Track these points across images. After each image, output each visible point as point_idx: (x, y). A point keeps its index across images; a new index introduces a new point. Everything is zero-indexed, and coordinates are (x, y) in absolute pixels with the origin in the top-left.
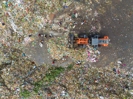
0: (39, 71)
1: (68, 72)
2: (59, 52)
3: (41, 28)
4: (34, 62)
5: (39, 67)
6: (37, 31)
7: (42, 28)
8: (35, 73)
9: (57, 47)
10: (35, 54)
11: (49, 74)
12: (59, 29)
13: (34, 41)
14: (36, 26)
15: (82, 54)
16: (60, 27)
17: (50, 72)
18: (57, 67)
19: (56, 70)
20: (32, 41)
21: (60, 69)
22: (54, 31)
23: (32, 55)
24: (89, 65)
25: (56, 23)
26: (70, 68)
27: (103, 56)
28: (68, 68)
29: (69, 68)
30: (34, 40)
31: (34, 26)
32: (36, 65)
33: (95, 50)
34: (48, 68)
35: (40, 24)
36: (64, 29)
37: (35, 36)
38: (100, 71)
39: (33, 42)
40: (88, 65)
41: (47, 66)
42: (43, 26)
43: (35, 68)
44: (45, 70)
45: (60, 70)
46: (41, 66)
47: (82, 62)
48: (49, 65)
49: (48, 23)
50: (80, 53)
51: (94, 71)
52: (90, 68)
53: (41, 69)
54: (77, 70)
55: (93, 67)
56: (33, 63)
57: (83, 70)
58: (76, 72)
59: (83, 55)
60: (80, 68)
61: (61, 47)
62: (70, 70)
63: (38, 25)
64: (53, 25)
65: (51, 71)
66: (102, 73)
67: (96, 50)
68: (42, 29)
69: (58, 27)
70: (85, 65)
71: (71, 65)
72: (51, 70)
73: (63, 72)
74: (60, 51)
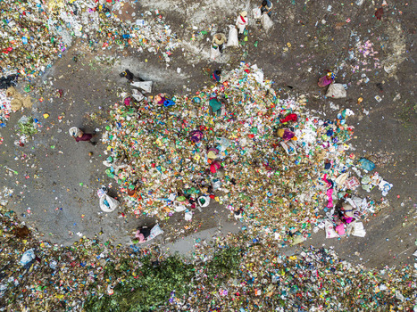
0: (50, 286)
1: (214, 293)
2: (165, 177)
3: (67, 40)
4: (25, 227)
5: (55, 255)
6: (45, 57)
7: (75, 39)
8: (26, 293)
9: (156, 147)
10: (32, 183)
11: (108, 298)
12: (171, 45)
13: (27, 112)
14: (40, 25)
15: (294, 194)
16: (179, 36)
17: (110, 292)
18: (153, 259)
19: (145, 275)
20: (18, 114)
21: (169, 268)
22: (142, 59)
23: (17, 190)
24: (325, 255)
25: (154, 16)
26: (223, 265)
27: (405, 209)
28: (211, 264)
29: (221, 266)
30: (27, 103)
31: (23, 24)
32: (35, 245)
33: (363, 173)
34: (104, 263)
35: (63, 15)
36: (197, 50)
37: (33, 85)
38: (383, 287)
39: (24, 119)
40: (322, 251)
41: (99, 251)
42: (78, 28)
43: (29, 265)
44: (85, 277)
45: (169, 276)
46: (64, 249)
47: (291, 235)
48: (110, 246)
49: (108, 10)
50: (287, 189)
51: (354, 289)
52: (333, 270)
53: (64, 269)
54: (265, 281)
55: (346, 265)
56: (23, 233)
57: (295, 281)
58: (259, 293)
59: (301, 197)
60: (276, 266)
61: (179, 151)
62: (224, 280)
63: (51, 22)
64: (139, 22)
65: (120, 280)
66: (397, 300)
67: (371, 173)
68: (73, 44)
69: (162, 39)
70: (303, 254)
71: (229, 250)
72: (118, 273)
73: (188, 289)
74: (170, 174)
